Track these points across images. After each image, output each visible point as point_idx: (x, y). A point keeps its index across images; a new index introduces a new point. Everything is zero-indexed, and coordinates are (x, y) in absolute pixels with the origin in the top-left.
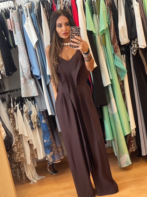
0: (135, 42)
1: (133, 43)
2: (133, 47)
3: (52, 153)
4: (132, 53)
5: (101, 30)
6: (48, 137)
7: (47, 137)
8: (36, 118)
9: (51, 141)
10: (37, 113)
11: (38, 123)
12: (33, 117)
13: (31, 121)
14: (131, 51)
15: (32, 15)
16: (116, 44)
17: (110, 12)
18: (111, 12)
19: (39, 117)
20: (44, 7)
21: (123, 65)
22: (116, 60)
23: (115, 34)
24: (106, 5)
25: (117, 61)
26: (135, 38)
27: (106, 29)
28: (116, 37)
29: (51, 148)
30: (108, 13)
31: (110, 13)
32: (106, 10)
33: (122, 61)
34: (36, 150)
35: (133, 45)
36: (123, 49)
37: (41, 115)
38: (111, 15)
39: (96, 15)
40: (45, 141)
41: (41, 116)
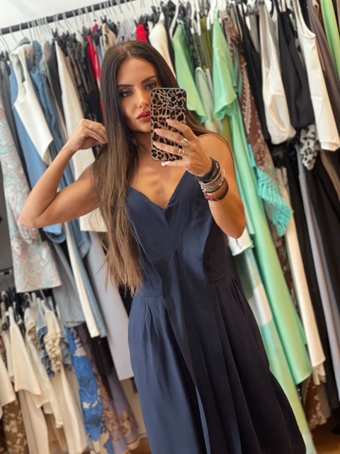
0: (310, 134)
1: (306, 139)
2: (305, 147)
3: (105, 437)
4: (303, 165)
5: (218, 109)
6: (95, 395)
7: (92, 394)
8: (60, 344)
9: (101, 404)
10: (62, 333)
11: (65, 357)
12: (51, 342)
13: (45, 353)
14: (299, 158)
15: (35, 76)
16: (259, 141)
17: (240, 59)
18: (243, 59)
19: (66, 340)
20: (66, 54)
21: (281, 195)
22: (263, 185)
23: (257, 116)
24: (227, 41)
25: (265, 187)
26: (309, 124)
27: (232, 104)
28: (258, 124)
29: (104, 422)
30: (233, 62)
31: (241, 63)
32: (230, 54)
33: (278, 184)
34: (62, 430)
35: (305, 142)
36: (280, 154)
37: (73, 335)
38: (242, 68)
39: (203, 68)
40: (86, 406)
41: (74, 339)
